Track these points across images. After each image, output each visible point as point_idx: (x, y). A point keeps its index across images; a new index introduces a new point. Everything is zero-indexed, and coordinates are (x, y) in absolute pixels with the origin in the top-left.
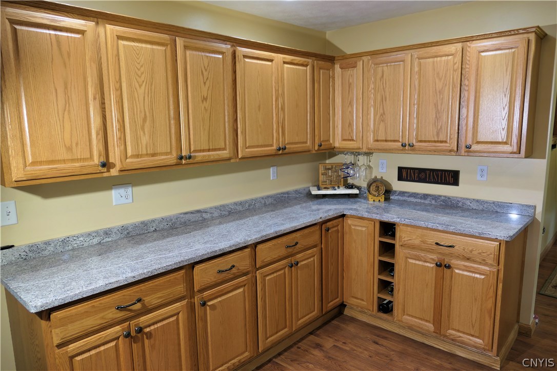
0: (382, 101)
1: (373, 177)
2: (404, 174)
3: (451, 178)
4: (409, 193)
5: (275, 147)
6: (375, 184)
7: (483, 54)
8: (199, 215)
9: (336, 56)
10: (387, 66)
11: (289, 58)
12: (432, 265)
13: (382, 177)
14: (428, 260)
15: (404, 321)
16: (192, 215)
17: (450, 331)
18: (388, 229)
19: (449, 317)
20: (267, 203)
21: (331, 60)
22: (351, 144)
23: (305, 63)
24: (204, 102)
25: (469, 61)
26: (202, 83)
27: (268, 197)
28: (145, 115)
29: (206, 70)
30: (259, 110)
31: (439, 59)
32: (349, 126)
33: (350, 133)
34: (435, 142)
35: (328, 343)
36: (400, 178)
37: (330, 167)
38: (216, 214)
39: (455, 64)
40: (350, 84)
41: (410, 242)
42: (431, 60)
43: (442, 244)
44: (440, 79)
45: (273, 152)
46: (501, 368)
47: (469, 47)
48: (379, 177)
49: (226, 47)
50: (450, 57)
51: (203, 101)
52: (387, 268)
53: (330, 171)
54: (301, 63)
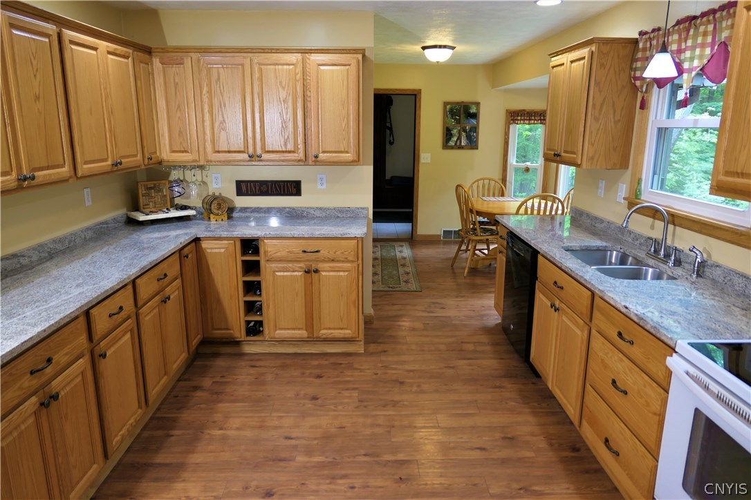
0: (221, 108)
1: (211, 193)
2: (244, 188)
3: (293, 188)
4: (251, 208)
5: (109, 162)
6: (215, 202)
7: (322, 68)
8: (15, 260)
9: (152, 47)
10: (223, 67)
11: (112, 46)
12: (300, 273)
13: (220, 194)
14: (297, 269)
15: (277, 336)
16: (8, 261)
17: (323, 332)
18: (250, 245)
19: (320, 319)
20: (88, 237)
21: (148, 51)
22: (185, 156)
23: (127, 55)
24: (37, 102)
25: (310, 73)
26: (33, 76)
27: (88, 229)
29: (35, 58)
30: (91, 113)
31: (280, 67)
32: (179, 135)
33: (181, 143)
34: (283, 152)
35: (207, 382)
36: (240, 192)
37: (152, 186)
38: (35, 258)
39: (296, 74)
40: (176, 85)
41: (277, 254)
42: (272, 67)
43: (308, 250)
44: (283, 88)
45: (109, 169)
46: (365, 350)
47: (309, 59)
48: (217, 194)
49: (50, 28)
50: (291, 67)
51: (35, 101)
52: (252, 288)
53: (153, 191)
54: (122, 53)
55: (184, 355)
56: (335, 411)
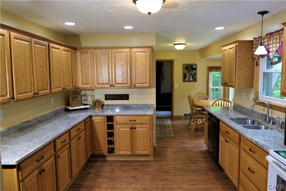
0: (100, 68)
1: (95, 99)
2: (108, 97)
3: (126, 97)
4: (110, 105)
5: (62, 88)
6: (97, 102)
7: (137, 53)
8: (28, 123)
9: (77, 47)
10: (102, 54)
11: (64, 48)
12: (129, 129)
13: (99, 99)
14: (128, 127)
15: (120, 154)
16: (26, 123)
17: (137, 152)
18: (110, 118)
19: (136, 146)
20: (52, 115)
21: (76, 49)
22: (87, 86)
23: (69, 51)
25: (132, 55)
26: (40, 60)
27: (52, 112)
28: (23, 74)
29: (41, 54)
30: (57, 71)
31: (122, 53)
32: (85, 78)
33: (86, 81)
34: (122, 84)
35: (93, 171)
36: (106, 99)
37: (75, 97)
38: (35, 123)
39: (128, 56)
40: (85, 60)
41: (120, 122)
42: (119, 53)
43: (132, 120)
44: (123, 61)
45: (61, 90)
46: (153, 160)
47: (132, 50)
48: (98, 100)
49: (46, 43)
50: (126, 53)
51: (40, 67)
52: (111, 135)
53: (75, 99)
54: (68, 50)
55: (85, 160)
56: (142, 182)
